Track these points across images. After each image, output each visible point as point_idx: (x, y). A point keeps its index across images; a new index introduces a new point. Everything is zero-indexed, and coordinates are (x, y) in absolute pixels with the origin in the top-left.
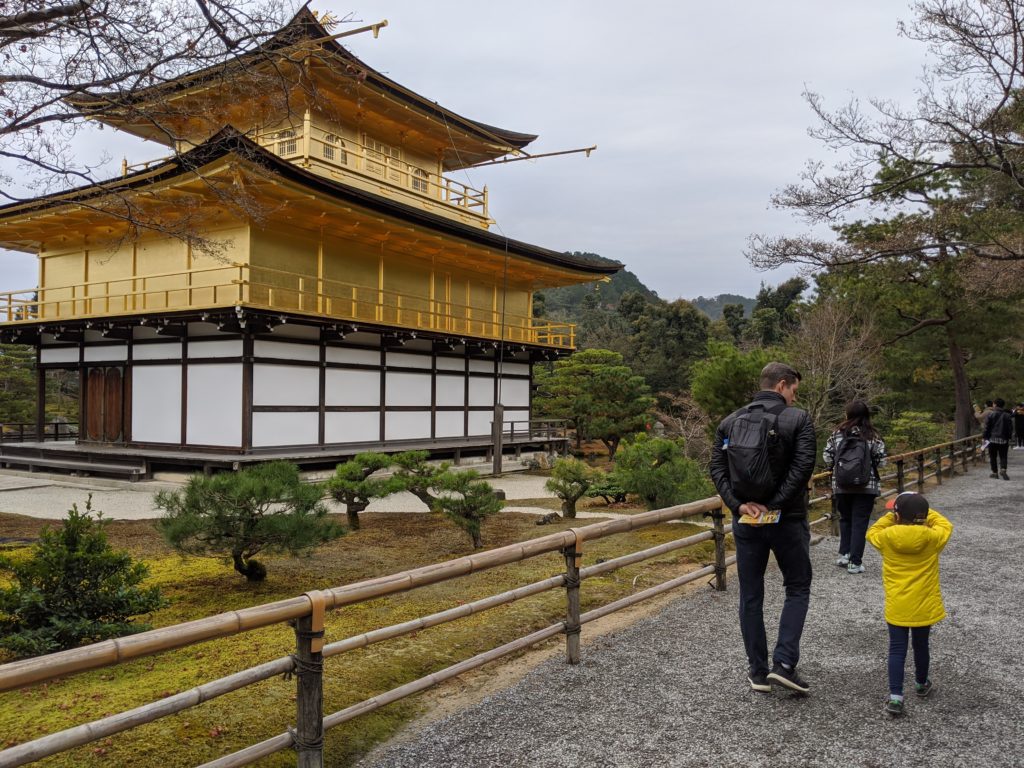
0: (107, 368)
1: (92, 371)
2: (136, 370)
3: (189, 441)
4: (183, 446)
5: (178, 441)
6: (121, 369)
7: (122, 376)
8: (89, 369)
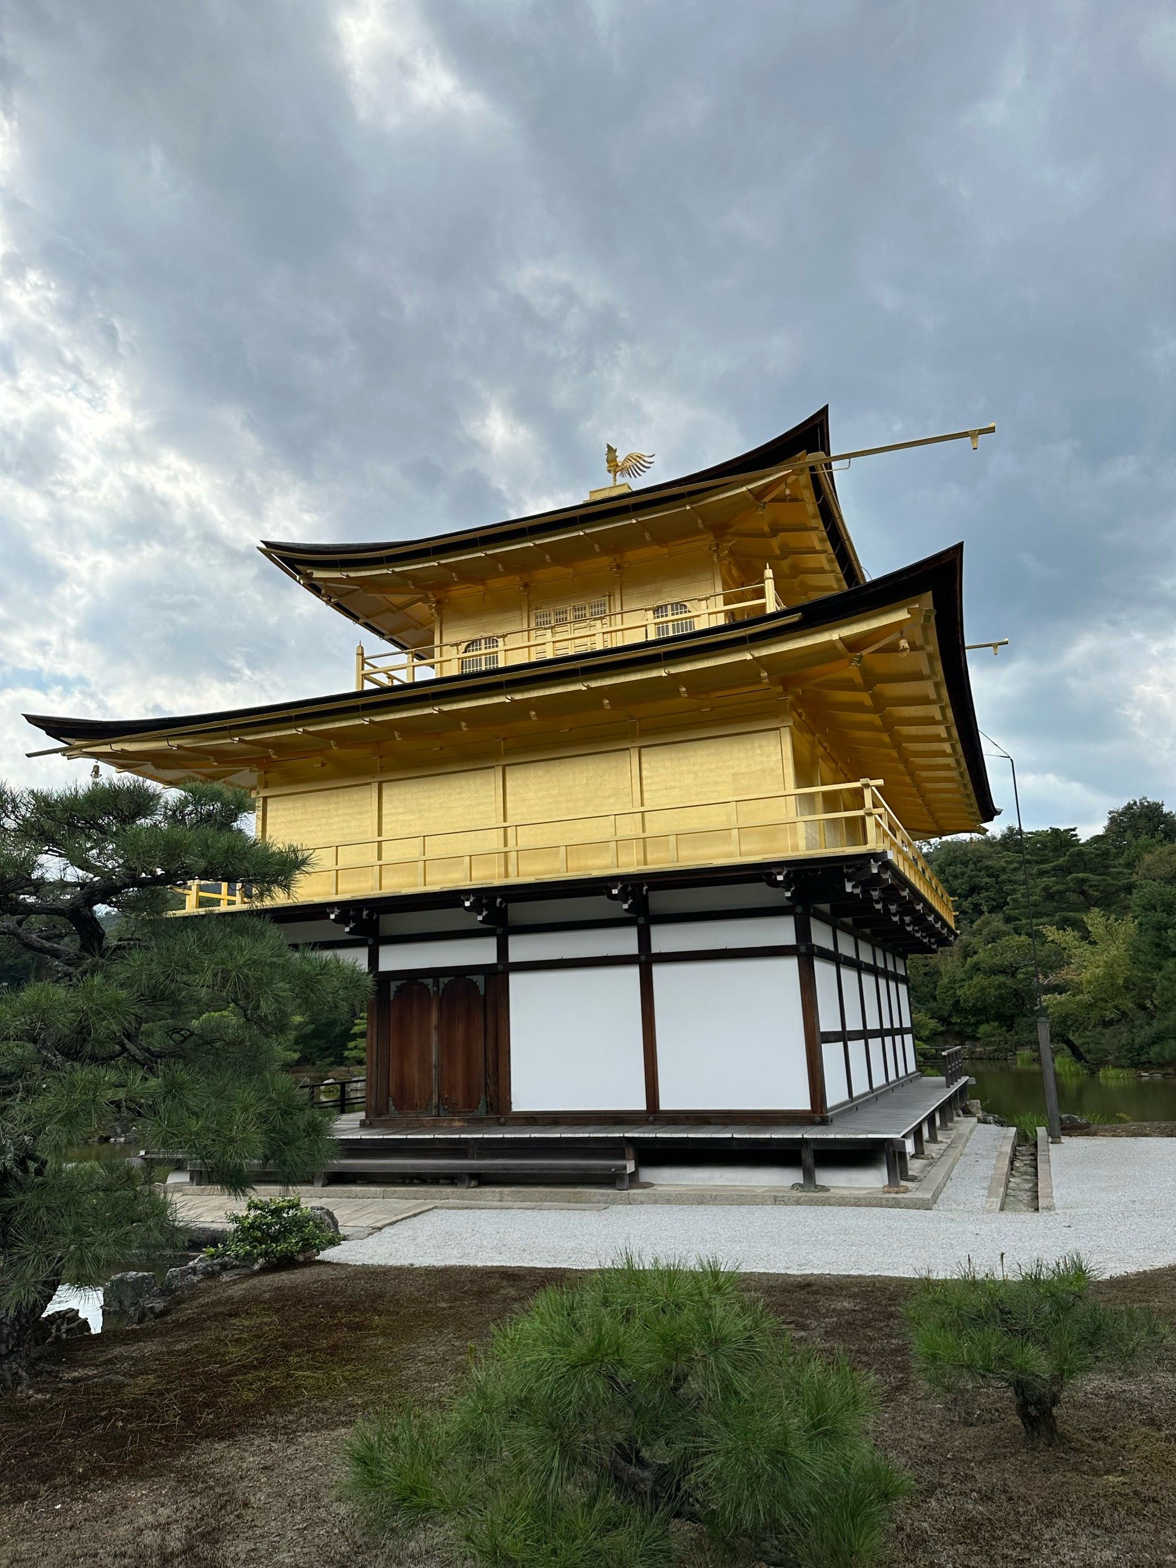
0: (444, 980)
1: (399, 989)
2: (515, 980)
3: (665, 1105)
4: (653, 1114)
5: (639, 1103)
6: (479, 980)
7: (482, 993)
8: (394, 985)
